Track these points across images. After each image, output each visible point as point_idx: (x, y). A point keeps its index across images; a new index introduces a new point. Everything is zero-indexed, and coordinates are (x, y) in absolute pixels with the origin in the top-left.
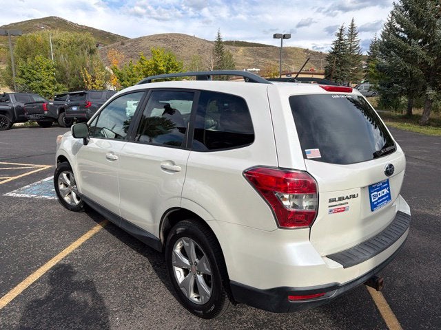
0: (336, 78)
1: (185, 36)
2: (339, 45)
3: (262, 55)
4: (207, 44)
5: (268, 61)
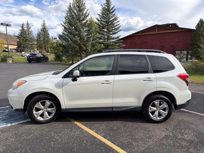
0: (24, 47)
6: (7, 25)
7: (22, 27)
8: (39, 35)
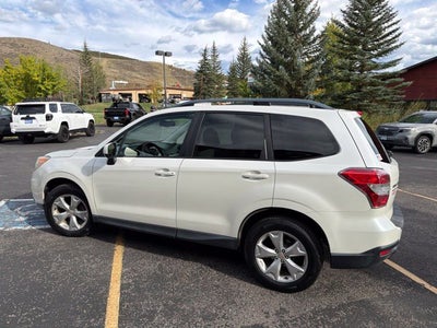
0: (204, 94)
1: (37, 42)
2: (204, 64)
3: (127, 68)
4: (66, 53)
5: (134, 74)
6: (166, 54)
7: (204, 55)
8: (233, 69)
